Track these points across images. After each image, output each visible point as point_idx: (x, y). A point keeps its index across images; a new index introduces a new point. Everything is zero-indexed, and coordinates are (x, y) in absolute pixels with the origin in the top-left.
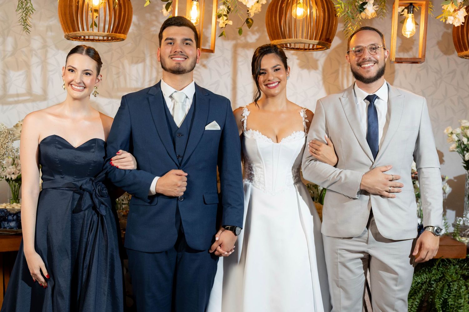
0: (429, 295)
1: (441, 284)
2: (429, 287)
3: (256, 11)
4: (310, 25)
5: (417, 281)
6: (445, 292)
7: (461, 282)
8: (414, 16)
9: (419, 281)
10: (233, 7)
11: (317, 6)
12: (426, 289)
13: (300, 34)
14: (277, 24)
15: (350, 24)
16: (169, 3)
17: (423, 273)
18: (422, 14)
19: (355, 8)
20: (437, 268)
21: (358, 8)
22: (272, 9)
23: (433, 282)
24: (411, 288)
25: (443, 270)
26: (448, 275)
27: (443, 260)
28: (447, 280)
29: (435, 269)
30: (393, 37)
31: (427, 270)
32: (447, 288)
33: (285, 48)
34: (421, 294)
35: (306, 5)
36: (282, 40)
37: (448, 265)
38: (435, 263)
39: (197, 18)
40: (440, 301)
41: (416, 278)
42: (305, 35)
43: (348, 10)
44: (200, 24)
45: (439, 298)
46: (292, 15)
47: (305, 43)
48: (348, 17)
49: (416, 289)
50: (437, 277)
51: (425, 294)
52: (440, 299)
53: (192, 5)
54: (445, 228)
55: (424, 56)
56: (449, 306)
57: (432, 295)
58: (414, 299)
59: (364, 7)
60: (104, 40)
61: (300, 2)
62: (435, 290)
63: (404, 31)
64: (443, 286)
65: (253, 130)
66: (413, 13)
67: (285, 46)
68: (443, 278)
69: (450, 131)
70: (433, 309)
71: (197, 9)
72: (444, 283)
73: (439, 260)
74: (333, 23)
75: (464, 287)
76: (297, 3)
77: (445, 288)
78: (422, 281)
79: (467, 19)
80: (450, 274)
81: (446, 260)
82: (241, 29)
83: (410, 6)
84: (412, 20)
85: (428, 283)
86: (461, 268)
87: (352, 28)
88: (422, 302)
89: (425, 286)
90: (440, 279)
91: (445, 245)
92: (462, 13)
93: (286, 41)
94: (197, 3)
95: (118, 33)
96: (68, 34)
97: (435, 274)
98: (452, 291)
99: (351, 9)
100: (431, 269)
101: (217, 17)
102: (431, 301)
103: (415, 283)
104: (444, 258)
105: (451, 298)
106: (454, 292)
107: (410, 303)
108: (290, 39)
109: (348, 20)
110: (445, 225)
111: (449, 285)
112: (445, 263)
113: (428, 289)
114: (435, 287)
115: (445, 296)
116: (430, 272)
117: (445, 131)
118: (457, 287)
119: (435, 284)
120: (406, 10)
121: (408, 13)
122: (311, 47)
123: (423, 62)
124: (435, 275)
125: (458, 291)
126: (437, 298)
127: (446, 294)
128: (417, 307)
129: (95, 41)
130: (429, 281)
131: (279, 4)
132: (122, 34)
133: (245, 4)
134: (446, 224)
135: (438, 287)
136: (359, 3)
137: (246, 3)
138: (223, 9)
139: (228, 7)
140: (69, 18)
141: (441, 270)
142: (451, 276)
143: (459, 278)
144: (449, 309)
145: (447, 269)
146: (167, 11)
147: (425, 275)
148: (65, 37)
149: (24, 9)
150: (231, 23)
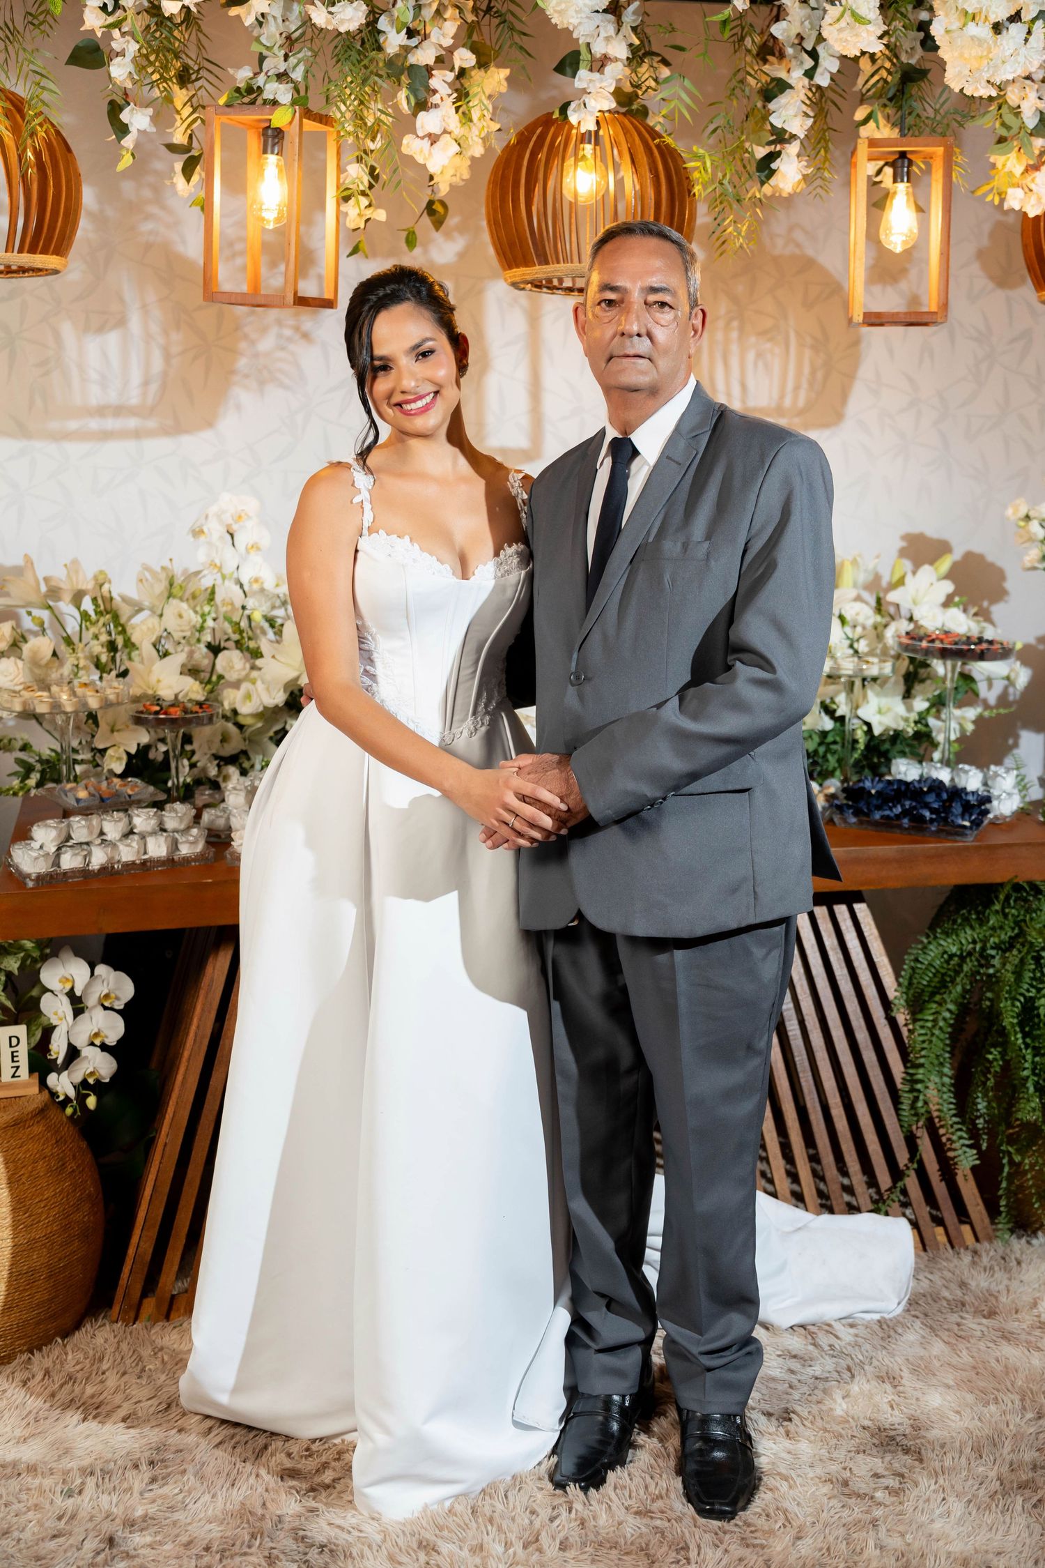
0: (982, 988)
1: (1014, 956)
2: (981, 966)
3: (454, 178)
5: (947, 949)
6: (1028, 980)
8: (911, 190)
9: (954, 949)
10: (388, 173)
11: (635, 168)
12: (975, 973)
15: (732, 217)
16: (192, 157)
17: (962, 926)
18: (934, 183)
19: (742, 169)
20: (1003, 910)
21: (751, 169)
22: (504, 177)
23: (993, 952)
25: (1020, 914)
26: (1035, 929)
27: (1017, 888)
28: (1031, 944)
29: (997, 912)
30: (855, 251)
31: (973, 917)
32: (1033, 967)
33: (545, 290)
34: (959, 988)
35: (603, 160)
36: (538, 267)
37: (1031, 898)
38: (997, 898)
39: (279, 206)
40: (1013, 1005)
41: (945, 940)
43: (724, 176)
44: (289, 223)
45: (1011, 998)
46: (565, 192)
48: (724, 197)
49: (944, 975)
50: (1003, 937)
51: (972, 987)
52: (1014, 999)
53: (261, 165)
54: (1020, 791)
55: (944, 305)
56: (1040, 1021)
58: (940, 1004)
59: (773, 166)
61: (584, 156)
62: (999, 974)
63: (886, 234)
64: (1022, 961)
65: (389, 533)
66: (908, 181)
68: (1019, 938)
69: (1023, 511)
70: (995, 1028)
71: (280, 178)
72: (1023, 953)
73: (1008, 888)
74: (682, 214)
76: (576, 154)
77: (1026, 967)
78: (962, 950)
80: (1038, 926)
81: (1025, 884)
82: (414, 233)
83: (900, 162)
84: (908, 201)
85: (977, 955)
87: (736, 229)
88: (964, 1011)
89: (970, 964)
90: (1011, 942)
91: (1024, 844)
93: (549, 271)
94: (279, 160)
95: (41, 253)
97: (996, 927)
99: (731, 172)
100: (986, 914)
101: (341, 200)
102: (988, 1007)
103: (943, 958)
104: (1020, 879)
108: (562, 266)
109: (722, 206)
110: (1018, 783)
111: (1037, 959)
112: (1025, 894)
113: (978, 973)
114: (998, 966)
116: (982, 921)
117: (1010, 512)
119: (998, 957)
120: (889, 171)
121: (895, 181)
123: (943, 321)
124: (998, 931)
126: (1006, 999)
127: (1032, 986)
128: (951, 1026)
130: (981, 948)
131: (525, 163)
132: (51, 255)
133: (420, 160)
134: (1022, 780)
135: (1008, 967)
136: (752, 154)
137: (425, 159)
139: (372, 169)
141: (1013, 915)
142: (1040, 933)
144: (1039, 1028)
145: (1028, 911)
146: (188, 181)
147: (969, 931)
150: (380, 215)
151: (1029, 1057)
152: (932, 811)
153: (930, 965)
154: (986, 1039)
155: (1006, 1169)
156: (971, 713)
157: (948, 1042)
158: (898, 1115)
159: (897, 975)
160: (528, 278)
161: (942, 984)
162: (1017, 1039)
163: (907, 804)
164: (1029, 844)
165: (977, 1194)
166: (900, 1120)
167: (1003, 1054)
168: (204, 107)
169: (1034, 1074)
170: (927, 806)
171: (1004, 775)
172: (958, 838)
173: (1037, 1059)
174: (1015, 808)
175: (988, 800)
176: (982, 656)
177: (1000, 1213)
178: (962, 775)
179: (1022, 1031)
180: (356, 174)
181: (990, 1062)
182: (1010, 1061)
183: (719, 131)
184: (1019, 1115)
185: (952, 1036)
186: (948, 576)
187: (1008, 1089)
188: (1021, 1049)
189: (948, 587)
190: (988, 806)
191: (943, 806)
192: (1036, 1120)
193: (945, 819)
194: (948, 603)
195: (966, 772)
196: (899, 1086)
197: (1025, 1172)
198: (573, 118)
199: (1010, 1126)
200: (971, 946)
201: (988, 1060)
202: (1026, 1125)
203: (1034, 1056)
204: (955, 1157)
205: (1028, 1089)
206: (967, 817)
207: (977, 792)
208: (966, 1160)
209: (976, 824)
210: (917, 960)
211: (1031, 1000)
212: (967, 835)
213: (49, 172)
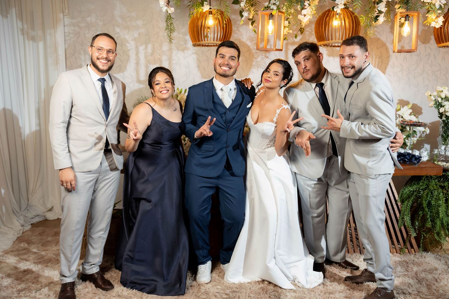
1: (426, 191)
2: (418, 194)
3: (306, 23)
7: (439, 190)
8: (409, 23)
9: (412, 190)
12: (416, 195)
14: (323, 32)
15: (368, 30)
16: (253, 21)
18: (414, 21)
19: (371, 19)
20: (424, 182)
21: (373, 19)
22: (319, 22)
23: (421, 191)
25: (427, 183)
26: (431, 186)
27: (427, 177)
28: (430, 189)
29: (422, 182)
30: (396, 36)
31: (416, 183)
32: (431, 194)
34: (413, 198)
37: (430, 179)
38: (422, 178)
39: (272, 30)
40: (426, 202)
41: (409, 188)
42: (341, 38)
43: (367, 21)
49: (409, 195)
50: (423, 187)
51: (416, 198)
53: (269, 23)
54: (429, 156)
55: (416, 48)
56: (432, 205)
57: (419, 199)
58: (408, 202)
59: (378, 19)
61: (337, 18)
62: (422, 195)
63: (403, 33)
64: (428, 193)
66: (408, 21)
68: (427, 188)
69: (429, 94)
70: (421, 207)
71: (272, 24)
73: (425, 177)
74: (358, 29)
75: (442, 194)
76: (335, 18)
79: (444, 23)
82: (297, 35)
83: (407, 17)
84: (408, 25)
85: (417, 191)
86: (439, 181)
88: (413, 203)
89: (415, 193)
90: (425, 189)
91: (429, 167)
92: (441, 19)
93: (329, 42)
94: (272, 21)
97: (422, 185)
98: (434, 196)
100: (419, 182)
101: (284, 28)
102: (420, 202)
104: (428, 175)
105: (433, 200)
106: (436, 196)
110: (427, 154)
111: (432, 192)
113: (418, 195)
115: (429, 199)
116: (418, 184)
117: (426, 94)
118: (437, 193)
121: (405, 21)
123: (415, 52)
125: (438, 196)
126: (424, 201)
128: (410, 206)
131: (324, 19)
135: (425, 194)
136: (374, 16)
137: (303, 19)
138: (286, 23)
140: (196, 34)
141: (426, 183)
142: (433, 186)
143: (438, 188)
144: (432, 207)
145: (429, 182)
146: (252, 26)
147: (415, 186)
148: (193, 45)
149: (169, 30)
150: (291, 31)
151: (429, 213)
152: (408, 159)
153: (406, 193)
154: (419, 209)
155: (422, 238)
156: (415, 139)
158: (398, 225)
159: (398, 195)
160: (324, 44)
161: (409, 197)
162: (426, 210)
163: (402, 158)
164: (430, 167)
165: (415, 243)
166: (398, 226)
167: (423, 213)
168: (257, 11)
169: (430, 217)
170: (406, 158)
171: (424, 152)
172: (414, 165)
173: (431, 214)
174: (427, 159)
175: (421, 157)
176: (420, 126)
177: (420, 247)
178: (414, 152)
179: (428, 208)
181: (420, 214)
183: (366, 11)
184: (427, 226)
185: (411, 208)
186: (410, 108)
187: (424, 219)
188: (427, 212)
189: (411, 111)
190: (420, 159)
191: (410, 158)
192: (430, 227)
193: (411, 161)
194: (410, 115)
195: (415, 151)
196: (398, 218)
197: (427, 238)
198: (335, 10)
199: (424, 228)
200: (416, 189)
202: (427, 228)
203: (430, 213)
204: (410, 235)
205: (428, 220)
206: (416, 161)
207: (418, 156)
208: (414, 235)
209: (418, 162)
210: (403, 192)
211: (430, 201)
212: (416, 165)
213: (227, 25)
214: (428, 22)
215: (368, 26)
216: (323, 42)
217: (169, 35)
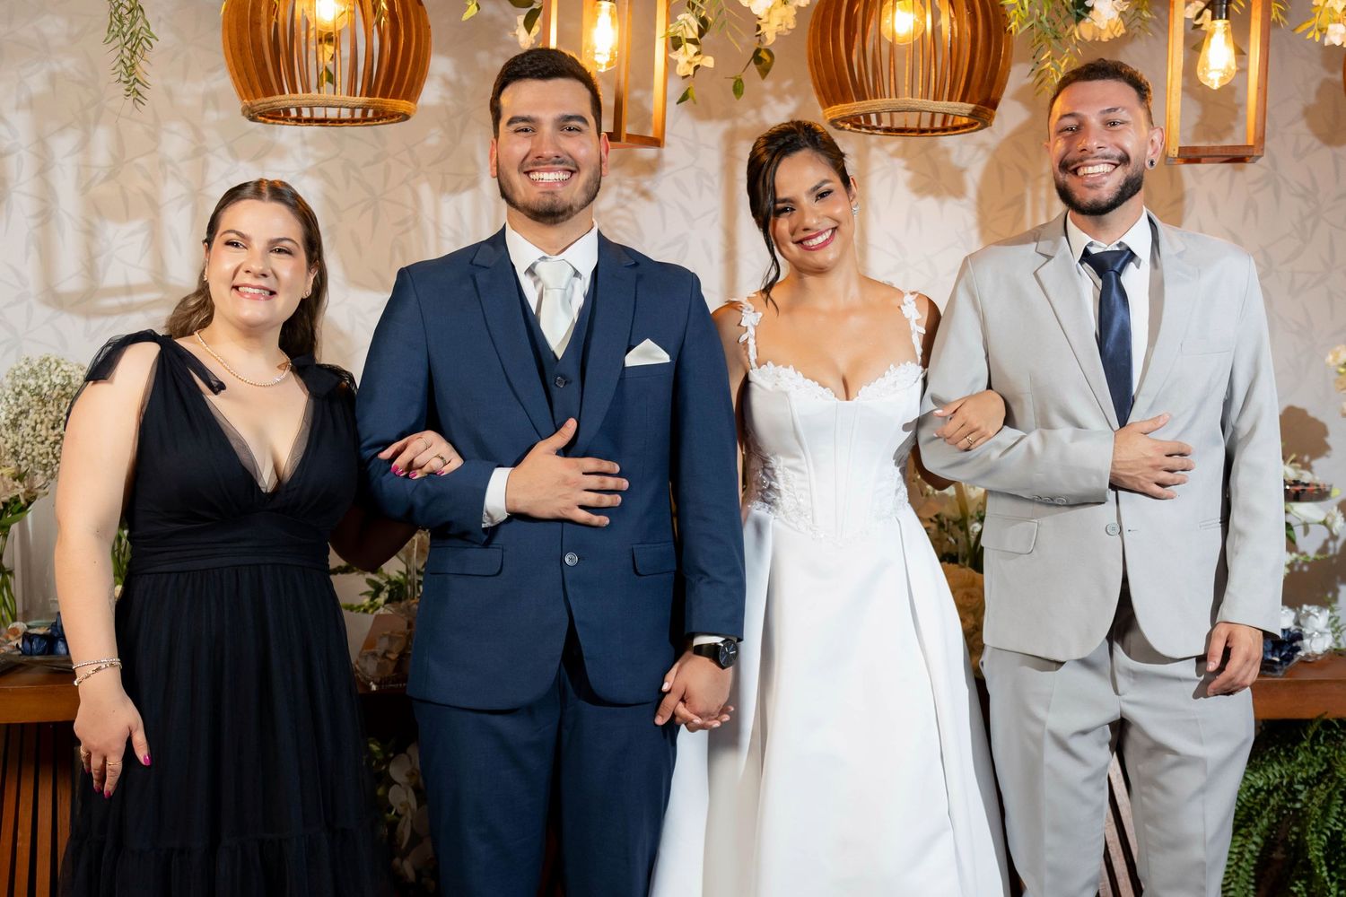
0: (1288, 823)
1: (1321, 792)
2: (1289, 801)
3: (780, 27)
4: (933, 63)
5: (1254, 784)
6: (1335, 815)
8: (1229, 27)
9: (1261, 783)
10: (713, 11)
11: (953, 8)
12: (1281, 808)
13: (906, 88)
14: (842, 58)
15: (1050, 53)
16: (533, 11)
17: (1270, 763)
18: (1253, 22)
19: (1060, 6)
20: (1312, 748)
21: (1070, 7)
22: (825, 18)
23: (1300, 787)
24: (1237, 805)
25: (1329, 751)
27: (1327, 724)
28: (1340, 780)
29: (1306, 748)
30: (1171, 87)
31: (1282, 753)
32: (1341, 802)
33: (864, 130)
34: (1265, 821)
35: (922, 2)
36: (856, 103)
37: (1341, 736)
38: (1306, 733)
39: (611, 49)
40: (1319, 838)
41: (1252, 775)
42: (920, 89)
43: (1041, 14)
44: (619, 66)
45: (1317, 832)
46: (883, 32)
47: (921, 111)
48: (1042, 35)
49: (1252, 808)
50: (1311, 772)
51: (1278, 821)
53: (596, 13)
54: (1333, 632)
55: (1261, 139)
57: (1295, 825)
58: (1245, 837)
60: (353, 121)
62: (1305, 809)
63: (1204, 72)
64: (1330, 796)
65: (776, 365)
66: (1227, 18)
67: (863, 122)
68: (1328, 773)
70: (1300, 861)
71: (613, 23)
72: (1331, 789)
73: (1315, 726)
74: (998, 50)
77: (1334, 802)
78: (1268, 784)
81: (1335, 722)
82: (741, 80)
84: (1226, 39)
85: (1284, 789)
87: (1054, 66)
88: (1269, 845)
89: (1277, 798)
90: (1320, 778)
93: (867, 107)
94: (612, 6)
95: (391, 97)
96: (251, 103)
97: (1305, 763)
99: (1048, 10)
100: (1295, 751)
101: (671, 48)
102: (1294, 841)
103: (1249, 791)
104: (1331, 716)
107: (1235, 847)
108: (878, 101)
109: (1040, 44)
110: (1331, 624)
112: (1335, 732)
113: (1285, 808)
114: (1305, 800)
115: (1335, 825)
116: (1291, 757)
117: (1330, 358)
120: (1208, 14)
121: (1213, 18)
122: (938, 125)
123: (1259, 157)
124: (1306, 767)
126: (1312, 832)
127: (1338, 820)
128: (1255, 858)
129: (328, 123)
130: (1288, 783)
131: (846, 3)
132: (402, 99)
134: (1336, 621)
135: (1315, 801)
139: (702, 17)
140: (251, 59)
141: (1322, 752)
145: (1338, 748)
146: (529, 32)
147: (1277, 767)
148: (244, 114)
149: (127, 37)
150: (709, 62)
151: (1334, 891)
154: (1291, 871)
157: (1252, 874)
160: (846, 114)
161: (1248, 817)
162: (1322, 872)
167: (1308, 887)
171: (1317, 614)
172: (1270, 673)
173: (1343, 892)
174: (1327, 646)
179: (1328, 865)
180: (688, 24)
181: (1294, 894)
182: (1316, 893)
185: (1257, 869)
188: (1326, 882)
190: (1298, 644)
201: (1292, 891)
203: (1339, 889)
206: (1277, 653)
207: (1288, 629)
209: (1287, 659)
211: (1338, 835)
212: (1275, 671)
213: (401, 21)
214: (1311, 29)
215: (1047, 39)
216: (841, 106)
217: (128, 64)
